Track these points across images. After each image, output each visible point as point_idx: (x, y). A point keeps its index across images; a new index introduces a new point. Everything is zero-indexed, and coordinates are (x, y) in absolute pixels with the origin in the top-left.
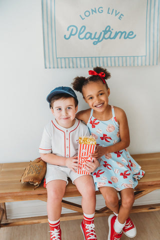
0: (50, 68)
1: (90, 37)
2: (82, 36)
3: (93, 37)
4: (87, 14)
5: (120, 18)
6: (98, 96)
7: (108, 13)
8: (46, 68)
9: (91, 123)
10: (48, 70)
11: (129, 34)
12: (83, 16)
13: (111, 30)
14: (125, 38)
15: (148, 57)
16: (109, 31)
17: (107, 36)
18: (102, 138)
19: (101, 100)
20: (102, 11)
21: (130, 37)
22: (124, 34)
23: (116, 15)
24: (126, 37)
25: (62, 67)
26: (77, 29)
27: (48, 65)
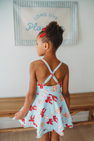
0: (18, 45)
1: (40, 29)
2: (36, 29)
4: (38, 17)
5: (56, 19)
7: (49, 16)
12: (36, 18)
15: (71, 40)
20: (46, 15)
23: (54, 17)
25: (24, 45)
26: (33, 25)
27: (17, 44)
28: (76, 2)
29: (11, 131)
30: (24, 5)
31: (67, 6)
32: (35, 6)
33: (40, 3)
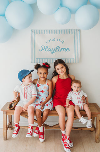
0: (33, 62)
1: (50, 50)
2: (47, 50)
3: (51, 50)
4: (49, 41)
5: (63, 43)
6: (44, 74)
7: (58, 41)
8: (31, 62)
9: (37, 85)
11: (67, 49)
12: (47, 42)
14: (65, 51)
15: (75, 59)
16: (58, 48)
17: (57, 50)
18: (41, 92)
19: (44, 76)
20: (55, 40)
22: (65, 49)
23: (61, 42)
28: (79, 30)
30: (39, 33)
31: (72, 33)
32: (47, 33)
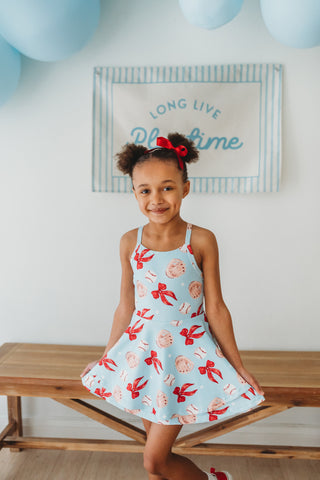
0: (100, 191)
4: (161, 110)
5: (215, 115)
7: (195, 108)
8: (94, 191)
9: (136, 259)
10: (97, 194)
11: (231, 142)
12: (155, 113)
13: (200, 134)
14: (224, 148)
15: (262, 174)
16: (197, 136)
18: (156, 295)
19: (164, 201)
20: (185, 105)
21: (233, 146)
22: (222, 142)
23: (208, 111)
24: (226, 145)
25: (119, 191)
26: (145, 132)
27: (97, 187)
28: (278, 67)
29: (63, 449)
30: (123, 80)
31: (251, 79)
32: (155, 80)
33: (168, 71)
